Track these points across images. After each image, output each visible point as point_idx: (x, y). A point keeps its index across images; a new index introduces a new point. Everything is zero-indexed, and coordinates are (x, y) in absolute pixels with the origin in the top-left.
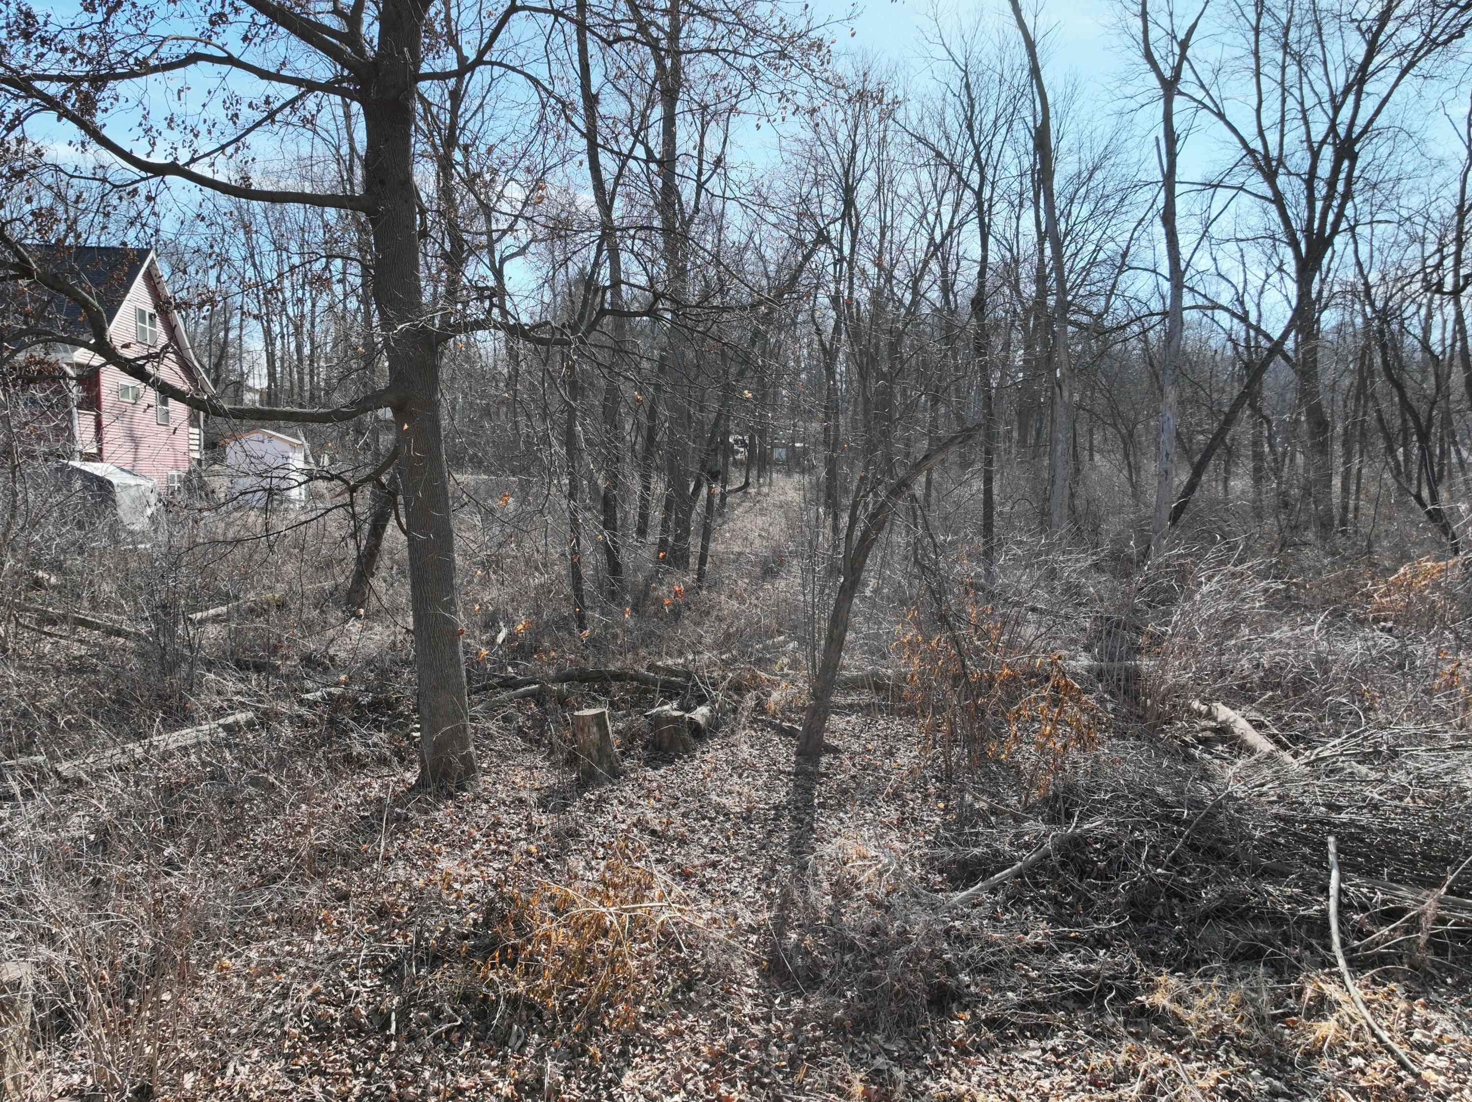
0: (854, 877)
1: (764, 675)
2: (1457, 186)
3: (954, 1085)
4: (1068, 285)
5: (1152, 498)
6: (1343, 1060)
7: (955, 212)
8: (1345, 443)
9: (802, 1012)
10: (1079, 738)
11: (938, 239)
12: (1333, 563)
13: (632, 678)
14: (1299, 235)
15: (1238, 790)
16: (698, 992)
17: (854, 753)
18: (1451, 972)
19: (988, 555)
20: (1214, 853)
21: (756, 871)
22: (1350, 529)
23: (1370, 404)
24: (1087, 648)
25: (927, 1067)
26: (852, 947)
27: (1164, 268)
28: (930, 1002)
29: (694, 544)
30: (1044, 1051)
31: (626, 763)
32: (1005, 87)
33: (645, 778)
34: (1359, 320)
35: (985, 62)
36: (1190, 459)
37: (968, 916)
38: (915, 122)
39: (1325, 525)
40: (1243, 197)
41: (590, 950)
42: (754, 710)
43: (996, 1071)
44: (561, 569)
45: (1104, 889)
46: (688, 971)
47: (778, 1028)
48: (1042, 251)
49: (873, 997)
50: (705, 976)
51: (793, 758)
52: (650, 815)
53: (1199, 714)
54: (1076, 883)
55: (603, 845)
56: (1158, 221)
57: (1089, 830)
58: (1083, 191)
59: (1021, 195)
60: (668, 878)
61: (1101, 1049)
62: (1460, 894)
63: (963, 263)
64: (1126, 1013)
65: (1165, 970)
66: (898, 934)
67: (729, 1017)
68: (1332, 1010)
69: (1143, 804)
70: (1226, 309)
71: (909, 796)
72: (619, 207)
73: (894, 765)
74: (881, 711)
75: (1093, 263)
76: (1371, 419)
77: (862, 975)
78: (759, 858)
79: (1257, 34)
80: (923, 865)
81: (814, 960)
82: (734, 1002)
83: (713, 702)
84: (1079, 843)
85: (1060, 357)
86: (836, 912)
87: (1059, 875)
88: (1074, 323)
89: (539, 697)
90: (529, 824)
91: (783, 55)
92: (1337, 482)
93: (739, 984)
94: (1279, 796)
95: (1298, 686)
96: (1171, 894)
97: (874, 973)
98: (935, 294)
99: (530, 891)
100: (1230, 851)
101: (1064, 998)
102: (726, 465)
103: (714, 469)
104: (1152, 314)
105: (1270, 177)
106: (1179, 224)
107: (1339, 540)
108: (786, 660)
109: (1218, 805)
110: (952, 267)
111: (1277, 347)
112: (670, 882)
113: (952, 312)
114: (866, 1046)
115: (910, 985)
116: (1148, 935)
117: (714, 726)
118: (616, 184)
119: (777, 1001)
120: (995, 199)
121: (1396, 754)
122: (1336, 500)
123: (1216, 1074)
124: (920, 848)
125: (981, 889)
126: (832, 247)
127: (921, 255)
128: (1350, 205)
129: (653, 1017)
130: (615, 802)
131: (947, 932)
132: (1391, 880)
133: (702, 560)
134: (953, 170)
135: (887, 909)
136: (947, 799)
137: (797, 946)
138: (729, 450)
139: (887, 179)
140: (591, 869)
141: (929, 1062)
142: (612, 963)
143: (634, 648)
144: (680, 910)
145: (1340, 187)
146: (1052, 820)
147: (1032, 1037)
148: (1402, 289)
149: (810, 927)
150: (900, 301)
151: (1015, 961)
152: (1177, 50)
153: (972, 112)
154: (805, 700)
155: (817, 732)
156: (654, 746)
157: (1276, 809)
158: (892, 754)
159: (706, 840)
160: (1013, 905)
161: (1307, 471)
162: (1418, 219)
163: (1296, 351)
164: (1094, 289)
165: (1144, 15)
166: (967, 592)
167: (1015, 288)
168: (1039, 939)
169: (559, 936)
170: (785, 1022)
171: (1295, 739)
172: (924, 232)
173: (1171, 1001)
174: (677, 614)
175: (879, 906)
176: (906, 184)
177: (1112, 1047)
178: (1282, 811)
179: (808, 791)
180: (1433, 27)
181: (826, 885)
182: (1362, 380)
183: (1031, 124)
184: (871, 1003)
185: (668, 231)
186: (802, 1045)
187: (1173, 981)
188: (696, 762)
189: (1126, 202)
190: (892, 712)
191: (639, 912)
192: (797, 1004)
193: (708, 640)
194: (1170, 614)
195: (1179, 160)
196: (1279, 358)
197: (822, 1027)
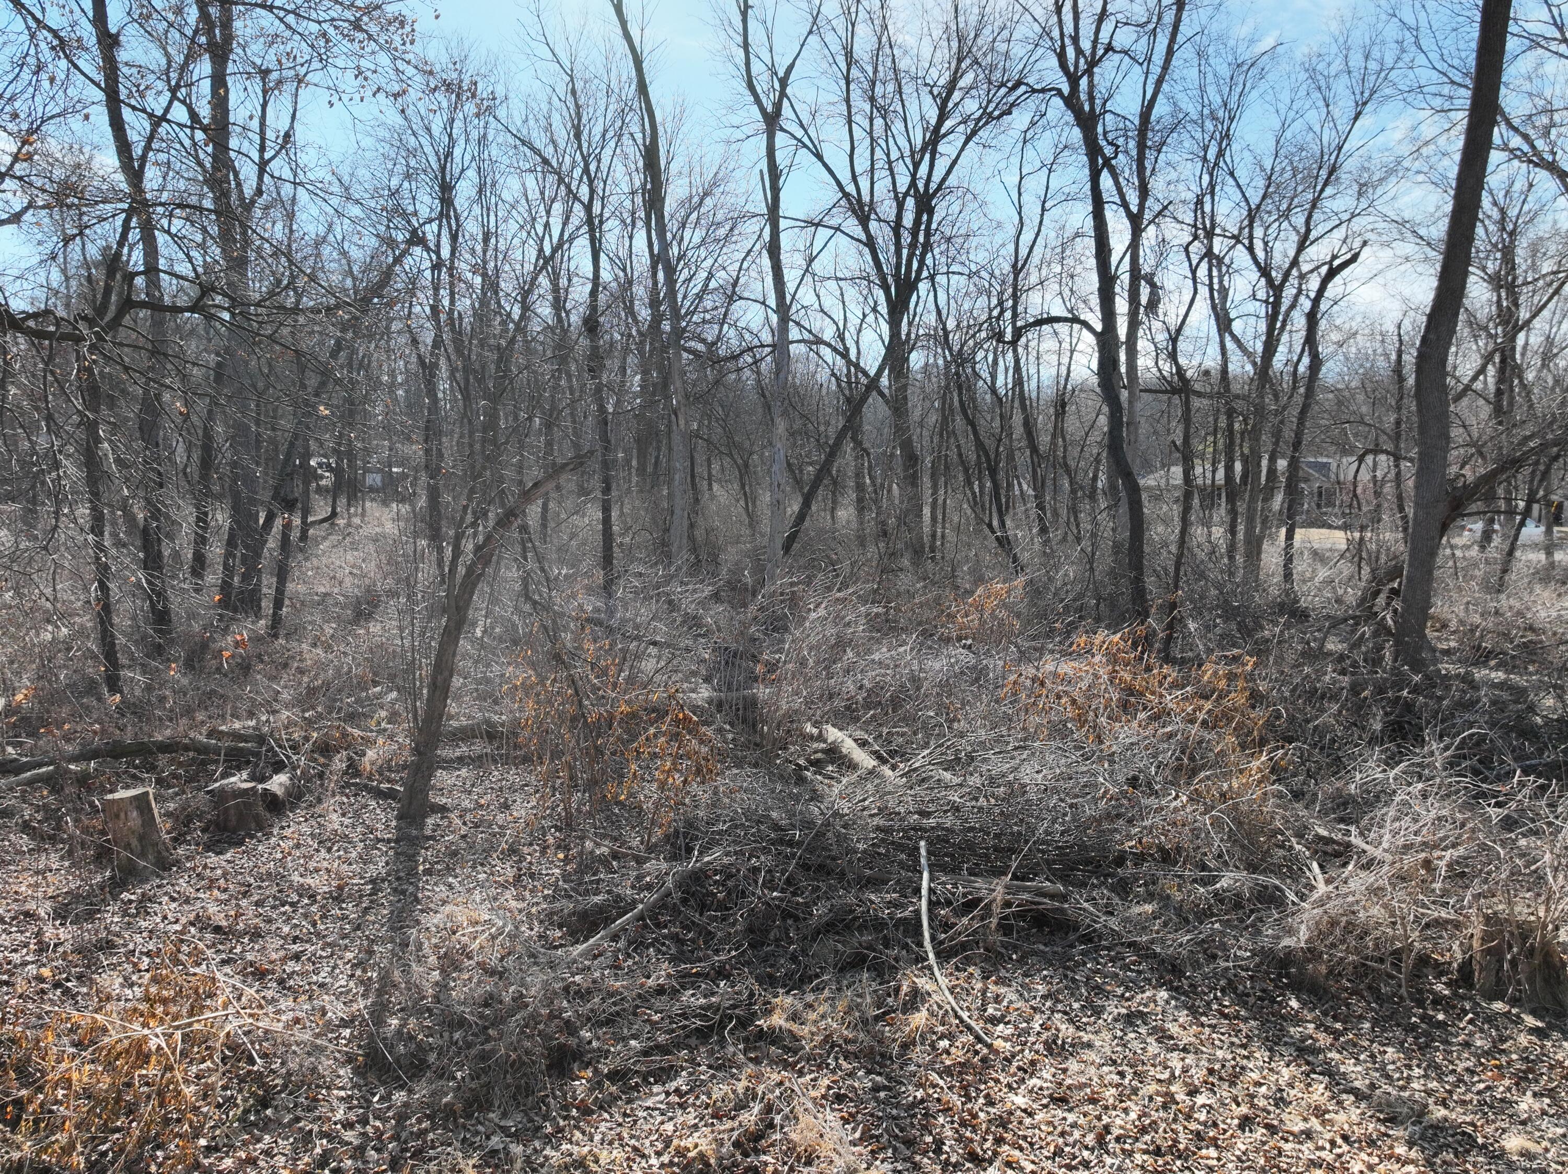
0: (465, 947)
1: (356, 732)
2: (1011, 247)
3: (576, 1149)
4: (683, 311)
5: (765, 527)
6: (933, 1046)
7: (565, 224)
8: (933, 476)
9: (406, 1105)
10: (698, 772)
11: (548, 251)
12: (925, 587)
13: (187, 748)
14: (890, 280)
15: (844, 807)
16: (276, 1108)
17: (465, 810)
18: (1015, 948)
19: (608, 588)
20: (823, 870)
21: (349, 955)
22: (938, 555)
23: (952, 440)
24: (707, 680)
25: (546, 1136)
26: (462, 1023)
27: (772, 302)
28: (549, 1067)
29: (268, 586)
30: (668, 1094)
31: (180, 851)
32: (613, 100)
33: (205, 867)
34: (941, 362)
35: (592, 68)
36: (801, 488)
37: (589, 968)
38: (519, 123)
39: (917, 552)
40: (840, 237)
41: (129, 1085)
42: (345, 773)
43: (620, 1125)
44: (86, 620)
45: (724, 920)
46: (262, 1085)
47: (377, 1129)
48: (654, 274)
49: (486, 1073)
50: (285, 1086)
51: (394, 823)
52: (212, 909)
53: (812, 737)
54: (696, 917)
55: (148, 954)
56: (765, 253)
57: (709, 863)
58: (694, 216)
59: (633, 213)
60: (237, 981)
61: (723, 1080)
62: (1023, 879)
63: (575, 280)
64: (746, 1040)
65: (781, 991)
66: (514, 999)
67: (316, 1128)
68: (924, 1001)
69: (759, 830)
70: (829, 345)
71: (526, 850)
72: (152, 177)
73: (509, 818)
74: (495, 762)
75: (705, 289)
76: (953, 454)
77: (474, 1051)
78: (352, 941)
79: (848, 84)
80: (541, 922)
81: (419, 1045)
82: (323, 1110)
83: (294, 769)
84: (699, 876)
85: (676, 385)
86: (443, 987)
87: (680, 912)
88: (689, 351)
89: (53, 782)
90: (39, 942)
91: (357, 25)
92: (927, 511)
93: (328, 1088)
94: (879, 809)
95: (896, 703)
96: (786, 915)
97: (488, 1047)
98: (545, 310)
99: (42, 1026)
100: (838, 866)
101: (687, 1036)
102: (306, 492)
103: (290, 497)
104: (762, 346)
105: (864, 221)
106: (783, 257)
107: (930, 565)
108: (384, 714)
109: (827, 824)
110: (563, 282)
111: (874, 383)
112: (239, 985)
113: (565, 331)
114: (480, 1128)
115: (527, 1052)
116: (765, 960)
117: (295, 796)
118: (148, 148)
119: (376, 1099)
120: (606, 215)
121: (972, 759)
122: (927, 530)
123: (826, 1082)
124: (537, 904)
125: (602, 938)
126: (428, 249)
127: (528, 267)
128: (929, 255)
129: (216, 1149)
130: (165, 899)
131: (566, 989)
132: (970, 874)
133: (278, 604)
134: (561, 181)
135: (501, 975)
136: (567, 848)
137: (399, 1032)
138: (311, 475)
139: (489, 181)
140: (131, 985)
141: (549, 1130)
142: (160, 1094)
143: (188, 712)
144: (251, 1015)
145: (921, 239)
146: (674, 857)
147: (656, 1082)
148: (974, 336)
149: (416, 1009)
150: (509, 315)
151: (637, 1007)
152: (777, 86)
153: (580, 120)
154: (407, 756)
155: (421, 791)
156: (217, 825)
157: (876, 821)
158: (507, 807)
159: (286, 929)
160: (635, 950)
161: (902, 502)
162: (983, 274)
163: (890, 387)
164: (708, 317)
165: (746, 46)
166: (583, 628)
167: (630, 311)
168: (661, 981)
169: (82, 1073)
170: (385, 1120)
171: (892, 753)
172: (531, 242)
173: (787, 1020)
174: (245, 668)
175: (492, 973)
176: (510, 187)
177: (732, 1076)
178: (882, 822)
179: (412, 858)
180: (989, 102)
181: (432, 960)
182: (945, 419)
183: (640, 141)
184: (484, 1079)
185: (223, 211)
186: (406, 1142)
187: (789, 1000)
188: (273, 840)
189: (736, 232)
190: (507, 761)
191: (196, 1026)
192: (399, 1097)
193: (285, 696)
194: (783, 641)
195: (782, 195)
196: (874, 393)
197: (428, 1117)
